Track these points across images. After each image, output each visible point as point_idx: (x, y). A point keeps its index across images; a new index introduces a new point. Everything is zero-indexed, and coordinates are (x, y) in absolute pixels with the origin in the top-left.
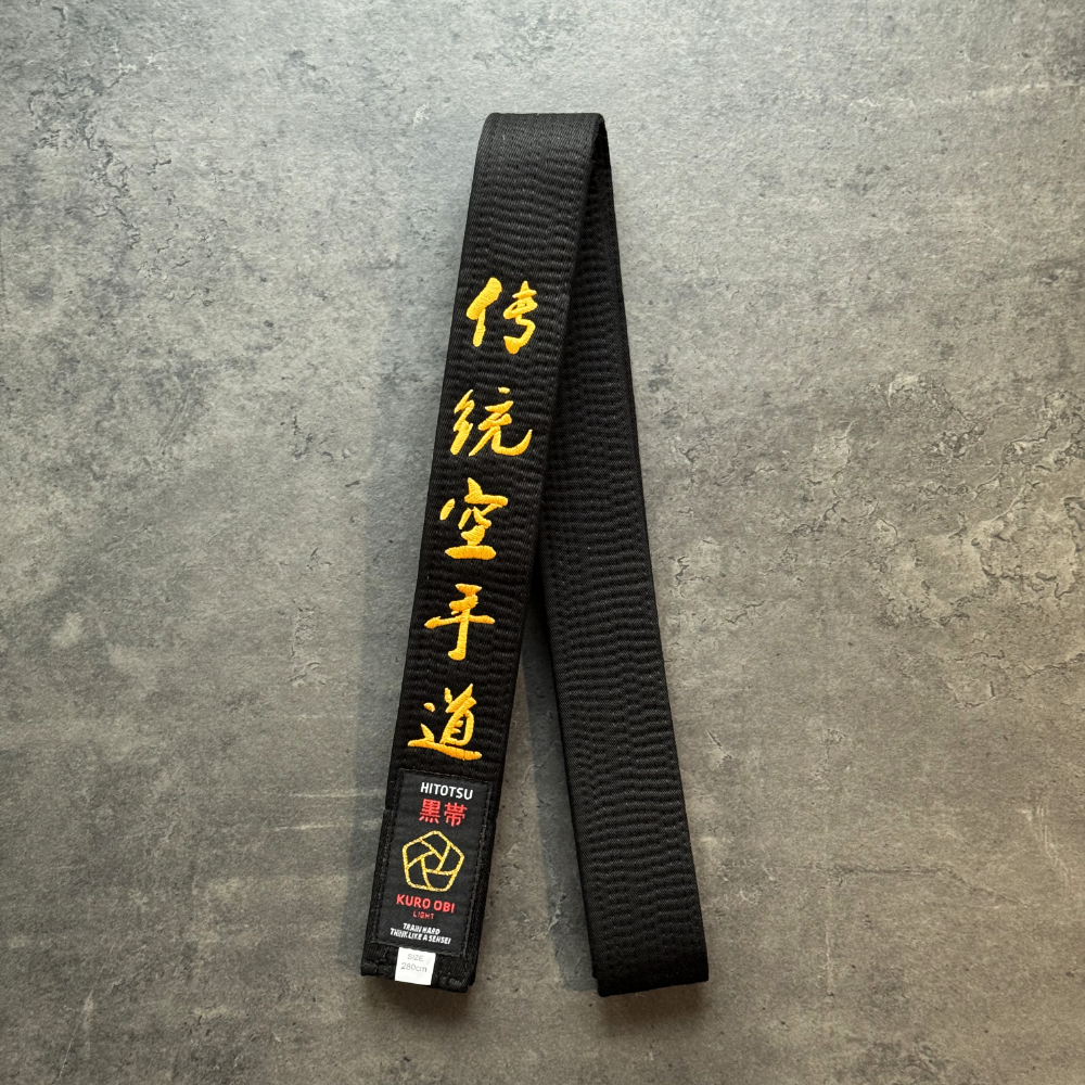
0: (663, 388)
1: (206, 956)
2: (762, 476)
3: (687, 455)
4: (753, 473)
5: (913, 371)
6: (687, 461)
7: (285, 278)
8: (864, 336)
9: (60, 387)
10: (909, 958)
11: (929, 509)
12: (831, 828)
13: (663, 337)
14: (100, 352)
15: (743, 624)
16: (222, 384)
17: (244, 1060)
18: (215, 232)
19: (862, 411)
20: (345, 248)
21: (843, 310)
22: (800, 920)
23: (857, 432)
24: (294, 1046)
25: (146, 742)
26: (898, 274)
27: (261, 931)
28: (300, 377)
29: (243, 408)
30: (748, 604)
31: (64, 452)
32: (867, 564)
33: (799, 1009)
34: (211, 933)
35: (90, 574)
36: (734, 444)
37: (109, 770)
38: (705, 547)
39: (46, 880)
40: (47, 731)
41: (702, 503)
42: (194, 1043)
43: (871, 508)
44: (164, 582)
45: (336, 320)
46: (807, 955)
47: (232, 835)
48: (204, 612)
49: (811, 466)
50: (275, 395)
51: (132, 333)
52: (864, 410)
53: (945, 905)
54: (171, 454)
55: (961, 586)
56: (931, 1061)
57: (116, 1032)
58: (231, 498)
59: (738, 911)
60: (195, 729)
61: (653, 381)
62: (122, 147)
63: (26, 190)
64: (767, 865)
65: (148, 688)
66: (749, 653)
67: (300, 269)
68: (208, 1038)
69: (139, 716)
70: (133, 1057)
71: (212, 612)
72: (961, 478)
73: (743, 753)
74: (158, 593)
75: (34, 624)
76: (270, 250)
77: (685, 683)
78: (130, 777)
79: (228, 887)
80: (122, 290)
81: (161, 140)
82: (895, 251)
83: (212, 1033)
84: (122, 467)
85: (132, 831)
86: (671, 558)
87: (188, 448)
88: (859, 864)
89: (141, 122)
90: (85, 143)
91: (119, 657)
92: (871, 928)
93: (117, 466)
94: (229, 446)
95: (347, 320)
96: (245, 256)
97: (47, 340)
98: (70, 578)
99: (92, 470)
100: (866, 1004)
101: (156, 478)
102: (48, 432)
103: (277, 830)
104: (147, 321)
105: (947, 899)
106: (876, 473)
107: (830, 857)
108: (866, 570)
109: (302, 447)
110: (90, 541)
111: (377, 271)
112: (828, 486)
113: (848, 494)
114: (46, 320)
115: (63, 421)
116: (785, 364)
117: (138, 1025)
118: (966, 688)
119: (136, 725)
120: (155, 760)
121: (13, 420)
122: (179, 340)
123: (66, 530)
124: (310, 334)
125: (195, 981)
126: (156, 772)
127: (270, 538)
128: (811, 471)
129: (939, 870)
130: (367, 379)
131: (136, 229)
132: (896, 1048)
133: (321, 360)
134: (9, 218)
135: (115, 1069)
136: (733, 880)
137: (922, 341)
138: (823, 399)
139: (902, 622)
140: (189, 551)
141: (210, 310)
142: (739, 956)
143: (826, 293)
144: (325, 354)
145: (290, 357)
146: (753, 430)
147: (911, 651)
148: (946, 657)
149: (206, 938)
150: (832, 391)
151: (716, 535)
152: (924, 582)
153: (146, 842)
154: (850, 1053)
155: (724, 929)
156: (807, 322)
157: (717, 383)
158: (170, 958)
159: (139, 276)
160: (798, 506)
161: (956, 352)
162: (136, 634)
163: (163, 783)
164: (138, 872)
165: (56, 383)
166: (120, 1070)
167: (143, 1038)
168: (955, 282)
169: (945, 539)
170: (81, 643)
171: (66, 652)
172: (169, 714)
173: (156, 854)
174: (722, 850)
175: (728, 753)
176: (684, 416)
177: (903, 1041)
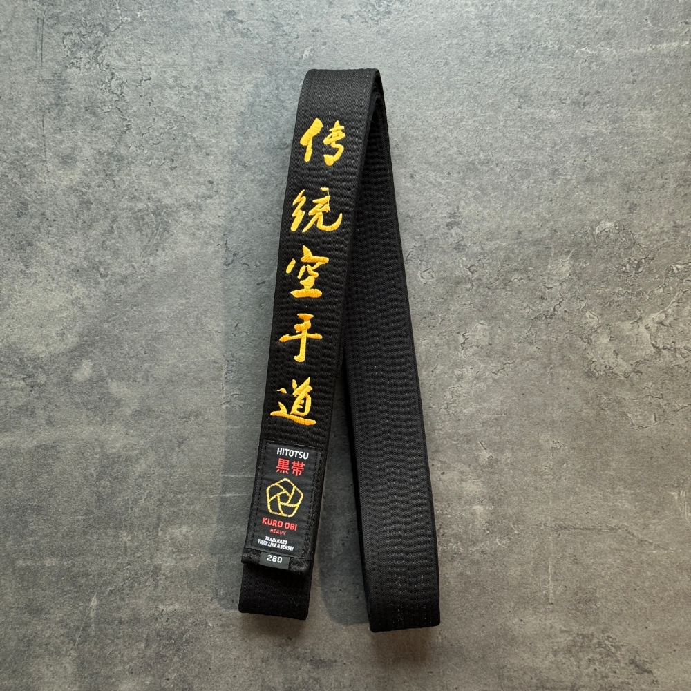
0: (455, 227)
1: (166, 573)
2: (515, 283)
3: (469, 269)
4: (510, 281)
5: (611, 220)
6: (469, 273)
7: (221, 154)
8: (581, 197)
9: (80, 218)
10: (600, 582)
11: (619, 305)
12: (554, 502)
13: (456, 195)
14: (106, 198)
15: (502, 375)
16: (181, 219)
17: (189, 637)
18: (178, 124)
19: (579, 243)
20: (259, 135)
21: (569, 180)
22: (533, 558)
23: (575, 257)
24: (220, 629)
25: (131, 441)
26: (603, 158)
27: (201, 558)
28: (230, 216)
29: (194, 234)
30: (505, 362)
31: (82, 260)
32: (580, 339)
33: (531, 612)
34: (170, 559)
35: (97, 336)
36: (499, 263)
37: (108, 458)
38: (480, 326)
39: (68, 525)
40: (70, 433)
41: (478, 300)
42: (158, 626)
43: (583, 304)
44: (143, 342)
45: (252, 181)
46: (537, 579)
47: (184, 499)
48: (168, 361)
49: (546, 277)
50: (214, 226)
51: (125, 186)
52: (580, 243)
53: (623, 550)
54: (148, 262)
55: (638, 354)
56: (612, 645)
57: (111, 619)
58: (186, 290)
59: (495, 552)
60: (161, 433)
61: (449, 223)
62: (121, 69)
63: (60, 95)
64: (514, 524)
65: (132, 408)
66: (505, 392)
67: (230, 148)
68: (167, 623)
69: (127, 424)
70: (121, 634)
71: (174, 361)
72: (639, 286)
73: (500, 454)
74: (140, 348)
75: (63, 366)
76: (213, 136)
77: (465, 411)
78: (121, 462)
79: (181, 531)
80: (120, 159)
81: (145, 65)
82: (602, 144)
83: (170, 621)
84: (118, 270)
85: (122, 496)
86: (458, 333)
87: (159, 259)
88: (571, 524)
89: (133, 54)
90: (98, 66)
91: (114, 387)
92: (577, 563)
93: (115, 269)
94: (185, 258)
95: (259, 181)
96: (196, 139)
97: (72, 189)
98: (85, 338)
99: (99, 271)
100: (573, 609)
101: (139, 277)
102: (72, 247)
103: (212, 496)
104: (135, 178)
105: (624, 547)
106: (587, 282)
107: (553, 519)
108: (579, 343)
109: (230, 260)
110: (97, 315)
111: (279, 150)
112: (557, 290)
113: (569, 295)
114: (72, 177)
115: (82, 240)
116: (532, 214)
117: (125, 615)
118: (639, 417)
119: (125, 430)
120: (136, 452)
121: (51, 239)
122: (154, 191)
123: (83, 308)
124: (236, 190)
125: (160, 589)
126: (136, 460)
127: (209, 316)
128: (546, 281)
129: (619, 528)
130: (272, 218)
131: (129, 121)
132: (591, 637)
133: (243, 205)
134: (49, 112)
135: (110, 641)
136: (492, 532)
137: (617, 201)
138: (555, 236)
139: (601, 375)
140: (159, 323)
141: (174, 173)
142: (495, 579)
143: (558, 169)
144: (245, 202)
145: (223, 203)
146: (511, 254)
147: (606, 394)
148: (627, 398)
149: (167, 562)
150: (561, 231)
151: (486, 319)
152: (614, 351)
153: (130, 503)
154: (562, 639)
155: (486, 562)
156: (546, 188)
157: (489, 225)
158: (144, 574)
159: (130, 151)
160: (538, 302)
161: (638, 208)
162: (126, 374)
163: (142, 466)
164: (125, 521)
165: (77, 217)
166: (113, 642)
167: (127, 622)
168: (639, 164)
169: (628, 325)
170: (91, 379)
171: (82, 384)
172: (146, 424)
173: (136, 510)
174: (486, 514)
175: (491, 454)
176: (469, 244)
177: (595, 633)
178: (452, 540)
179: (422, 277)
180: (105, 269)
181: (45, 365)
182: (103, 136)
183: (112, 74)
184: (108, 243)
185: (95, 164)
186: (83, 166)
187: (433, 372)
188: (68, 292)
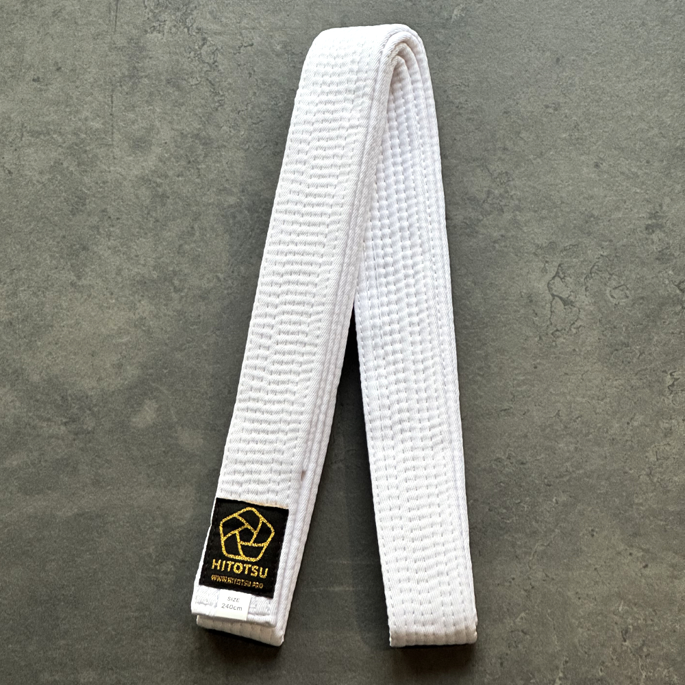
178: (662, 664)
179: (612, 296)
180: (181, 281)
181: (95, 405)
182: (187, 113)
183: (204, 39)
184: (187, 247)
185: (176, 148)
186: (159, 150)
187: (628, 423)
188: (130, 310)
